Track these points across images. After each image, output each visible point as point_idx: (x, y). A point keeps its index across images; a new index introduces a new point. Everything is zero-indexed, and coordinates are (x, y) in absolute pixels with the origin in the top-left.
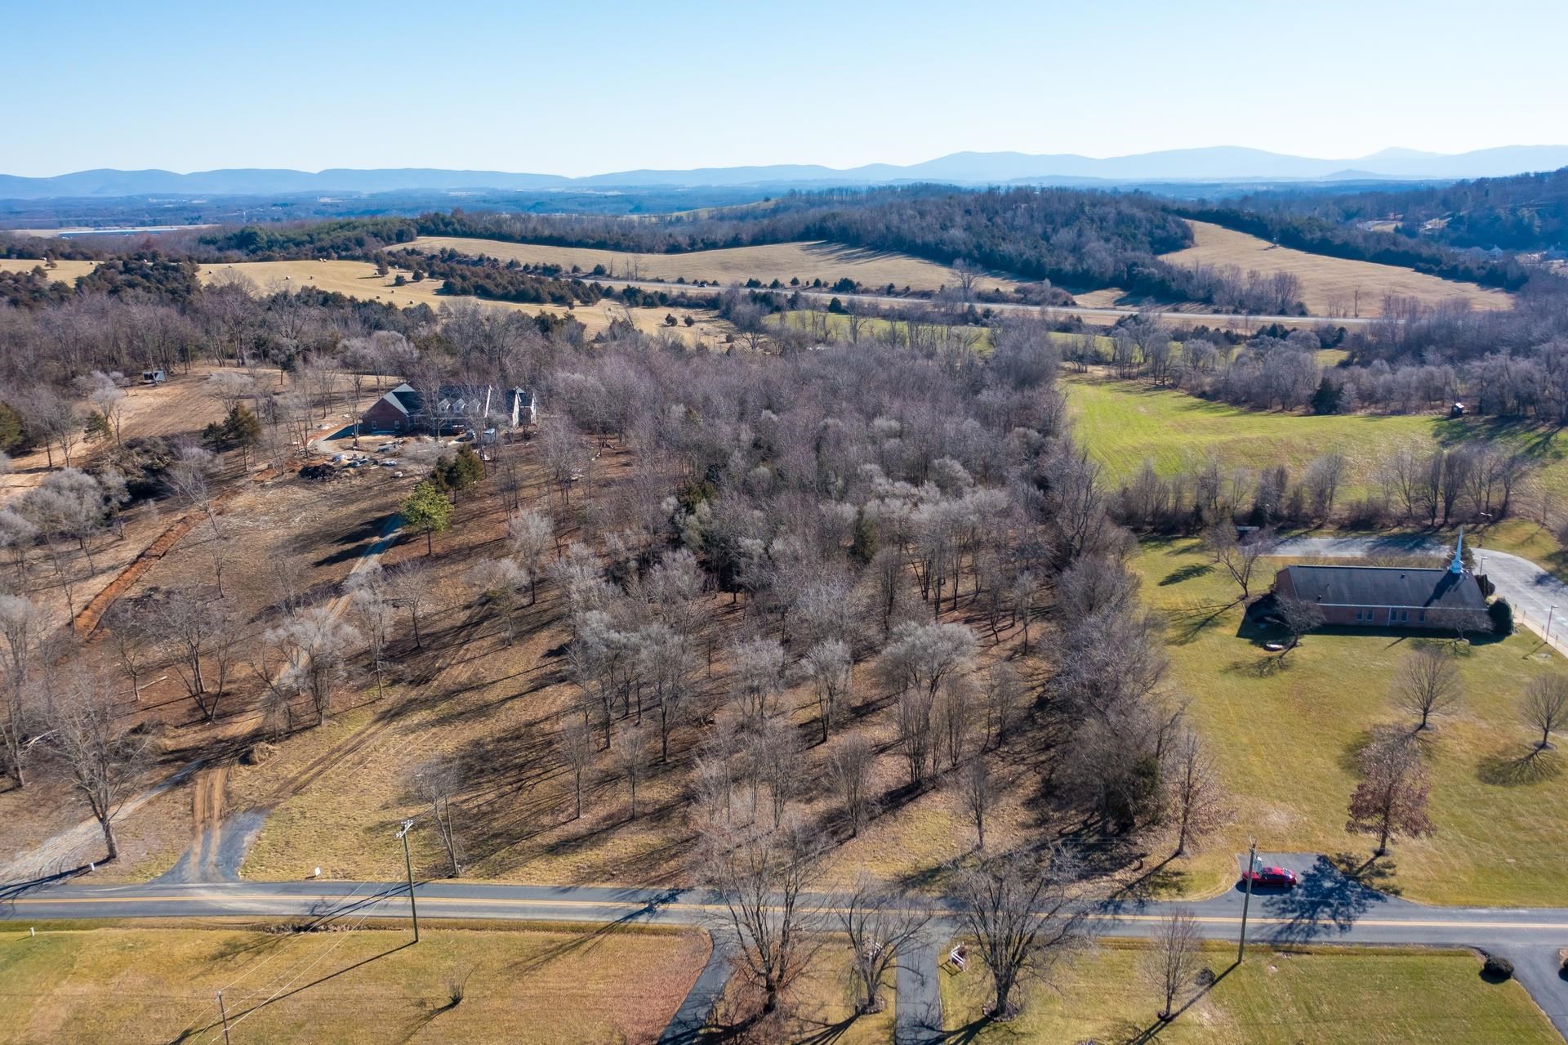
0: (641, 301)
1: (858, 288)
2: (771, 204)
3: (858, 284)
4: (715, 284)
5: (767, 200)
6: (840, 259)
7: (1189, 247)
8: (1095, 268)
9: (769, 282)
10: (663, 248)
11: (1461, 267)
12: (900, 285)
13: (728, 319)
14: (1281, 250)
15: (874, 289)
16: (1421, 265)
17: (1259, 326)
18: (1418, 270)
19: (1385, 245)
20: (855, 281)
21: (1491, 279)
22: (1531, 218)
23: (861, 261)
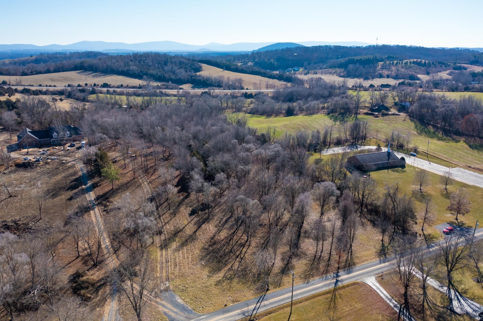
0: (32, 93)
1: (110, 86)
2: (34, 57)
3: (110, 85)
4: (55, 86)
5: (31, 56)
6: (94, 76)
7: (202, 71)
8: (182, 78)
9: (76, 85)
10: (20, 74)
11: (273, 75)
12: (125, 85)
13: (72, 98)
14: (226, 71)
15: (116, 86)
16: (263, 75)
17: (241, 93)
18: (262, 76)
19: (251, 70)
20: (109, 84)
21: (280, 78)
22: (274, 62)
23: (101, 77)
